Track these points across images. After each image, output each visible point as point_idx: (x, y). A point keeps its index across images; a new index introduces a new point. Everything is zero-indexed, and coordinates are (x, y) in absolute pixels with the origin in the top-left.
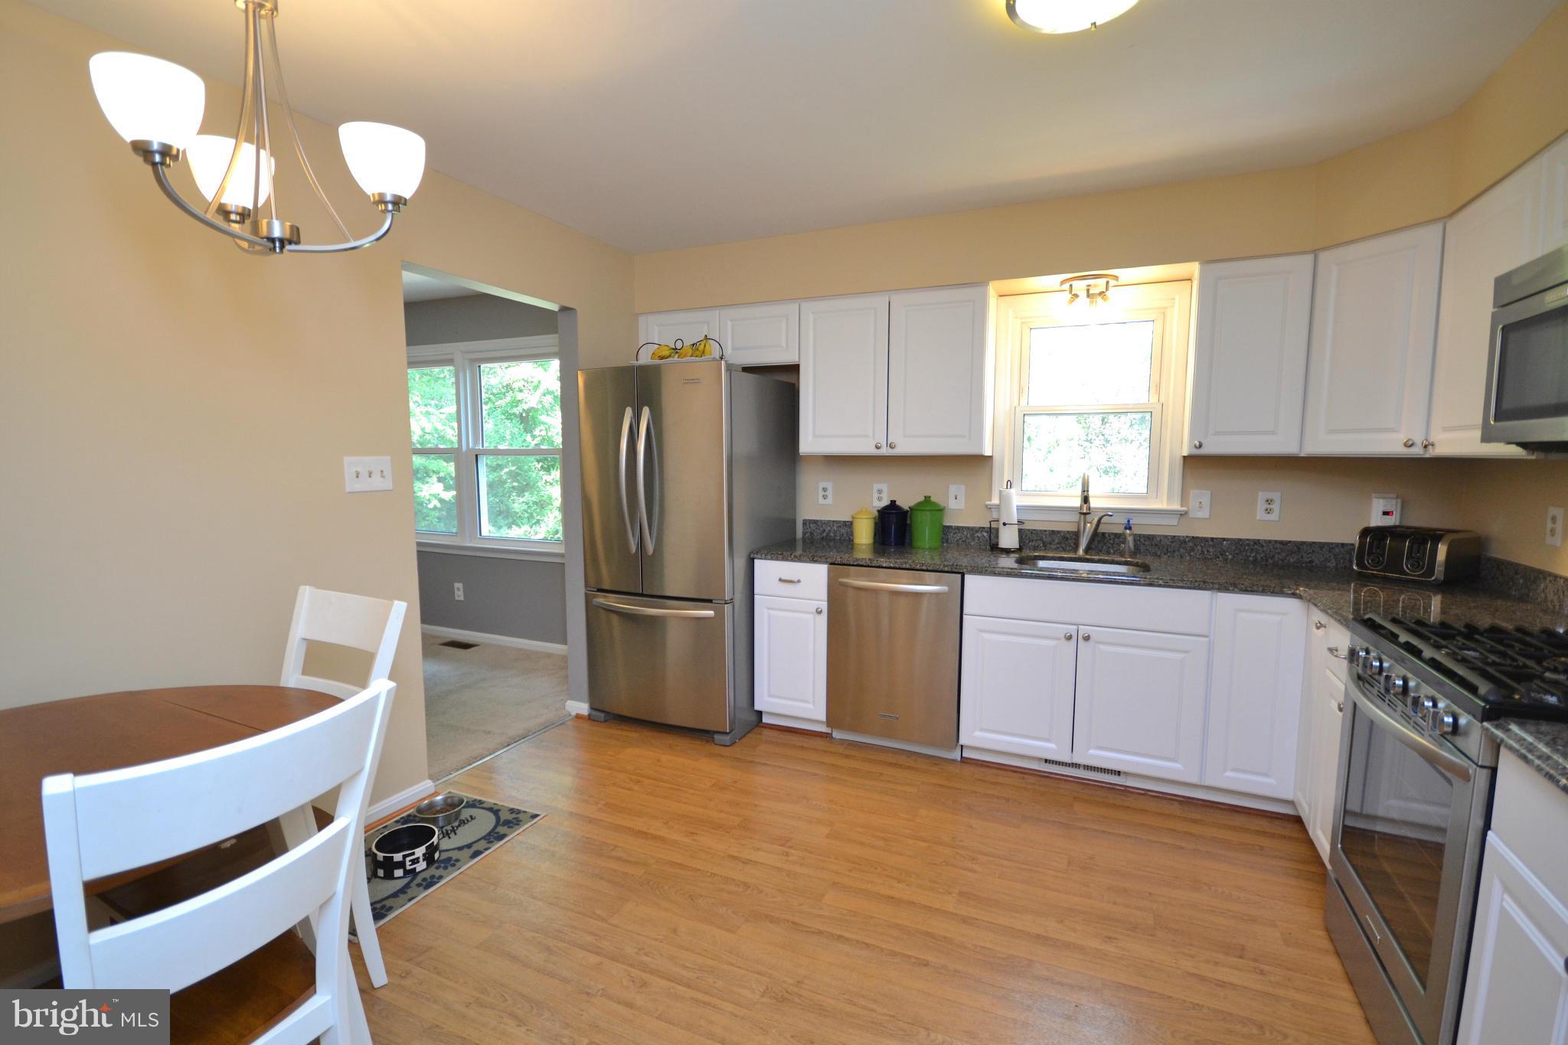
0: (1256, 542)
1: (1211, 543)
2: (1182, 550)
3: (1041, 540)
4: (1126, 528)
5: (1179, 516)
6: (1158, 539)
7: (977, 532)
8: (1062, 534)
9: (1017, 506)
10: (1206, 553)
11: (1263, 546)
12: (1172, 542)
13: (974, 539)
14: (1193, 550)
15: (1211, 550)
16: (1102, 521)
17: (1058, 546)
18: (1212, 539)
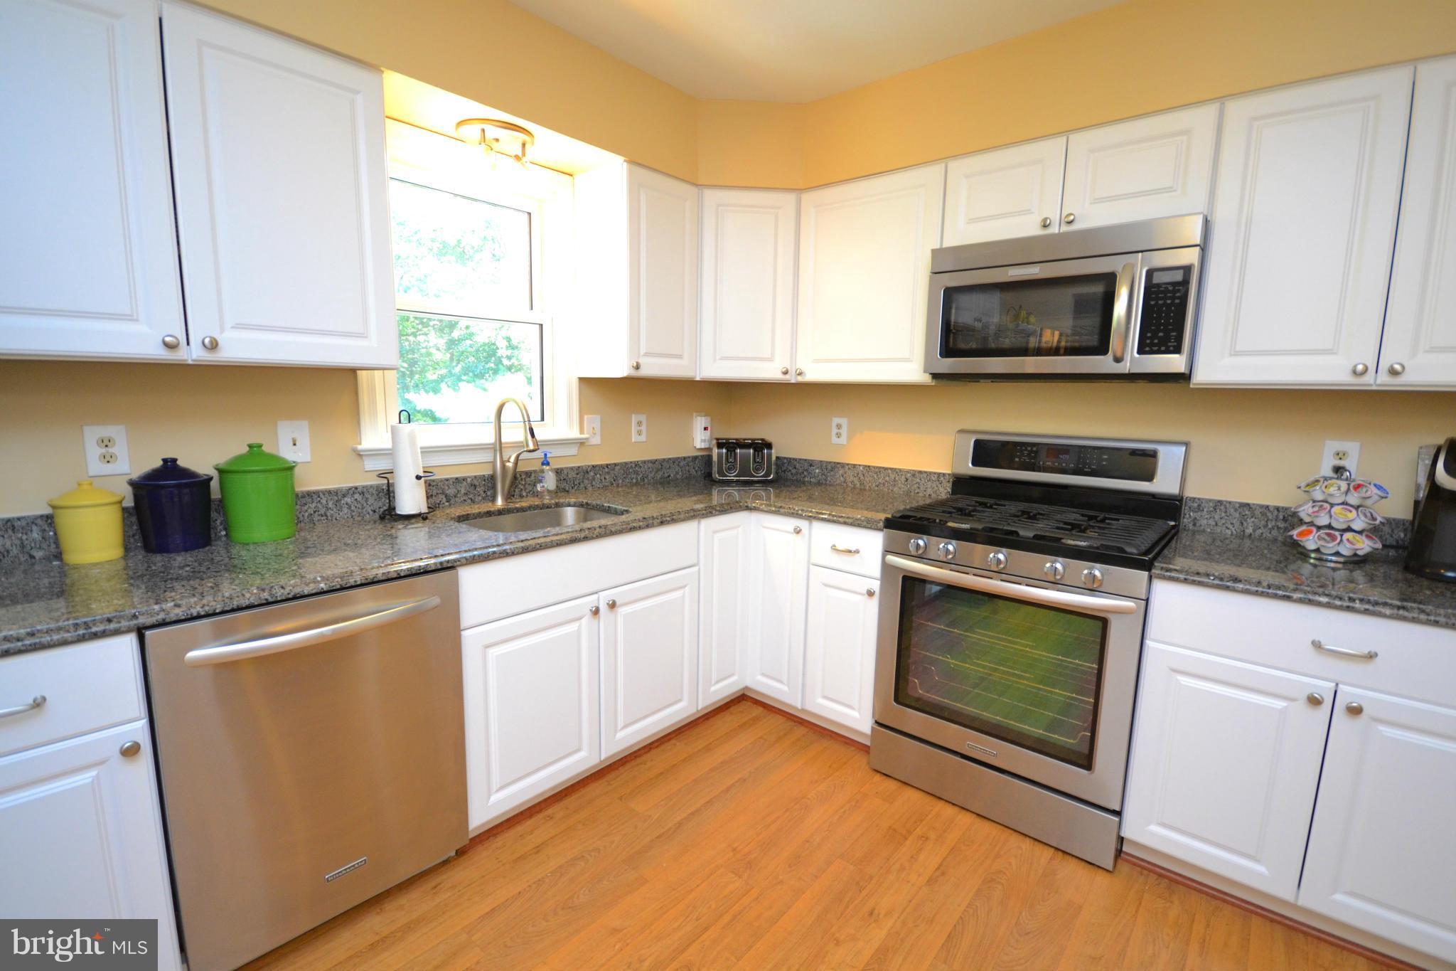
0: (637, 464)
1: (606, 470)
2: (586, 481)
3: (443, 493)
4: (543, 464)
5: (579, 445)
6: (565, 472)
7: (344, 496)
8: (469, 480)
9: (421, 448)
10: (603, 480)
11: (641, 467)
12: (577, 474)
13: (341, 509)
14: (594, 479)
15: (607, 477)
16: (520, 458)
17: (465, 498)
18: (607, 466)
